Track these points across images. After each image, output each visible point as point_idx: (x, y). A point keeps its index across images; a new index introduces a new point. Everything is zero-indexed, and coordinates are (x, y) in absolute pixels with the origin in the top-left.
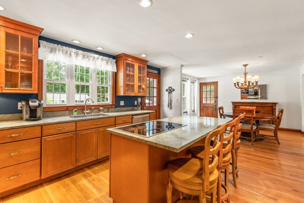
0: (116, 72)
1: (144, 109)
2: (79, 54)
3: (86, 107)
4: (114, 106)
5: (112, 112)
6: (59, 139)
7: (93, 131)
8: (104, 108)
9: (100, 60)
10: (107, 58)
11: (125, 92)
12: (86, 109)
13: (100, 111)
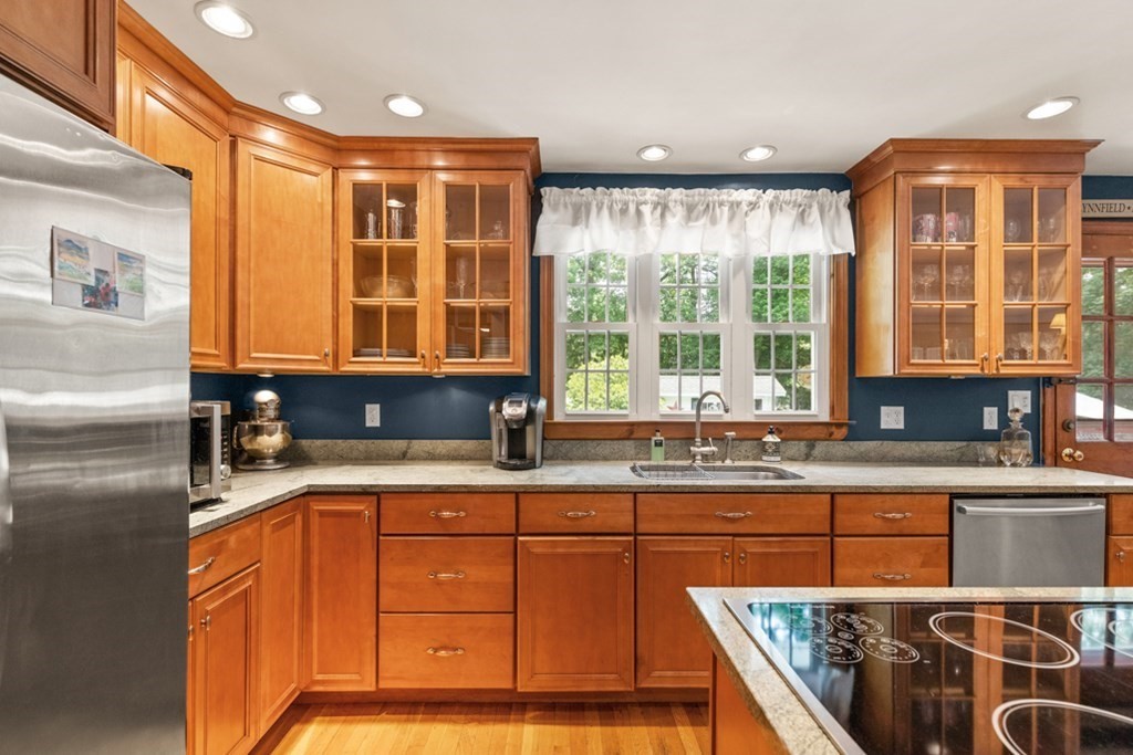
0: (853, 254)
1: (1057, 462)
2: (671, 205)
3: (698, 428)
4: (844, 431)
5: (828, 459)
6: (573, 555)
7: (712, 546)
8: (782, 439)
9: (763, 211)
10: (799, 194)
11: (902, 358)
12: (698, 440)
13: (765, 451)
